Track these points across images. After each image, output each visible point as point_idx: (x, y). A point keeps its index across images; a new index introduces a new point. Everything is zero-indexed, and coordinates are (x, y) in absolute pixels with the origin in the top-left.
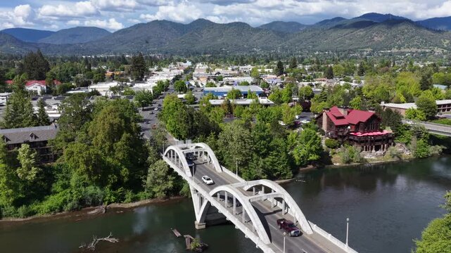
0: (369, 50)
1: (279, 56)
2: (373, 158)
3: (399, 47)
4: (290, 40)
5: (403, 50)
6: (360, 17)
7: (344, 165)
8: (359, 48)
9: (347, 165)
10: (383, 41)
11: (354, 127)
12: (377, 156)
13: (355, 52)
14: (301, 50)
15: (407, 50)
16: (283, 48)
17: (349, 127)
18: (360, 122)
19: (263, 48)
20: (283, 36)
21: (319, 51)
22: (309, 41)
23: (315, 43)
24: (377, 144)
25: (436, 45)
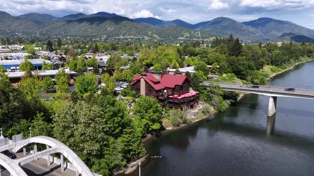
0: (105, 36)
1: (40, 39)
2: (193, 117)
3: (124, 35)
4: (46, 28)
5: (126, 37)
6: (96, 14)
7: (176, 128)
8: (98, 35)
9: (178, 128)
10: (113, 31)
11: (170, 90)
12: (195, 114)
13: (96, 38)
14: (56, 35)
15: (129, 37)
16: (41, 33)
17: (165, 91)
18: (176, 85)
19: (23, 33)
20: (40, 24)
21: (71, 36)
22: (61, 28)
23: (66, 31)
24: (192, 103)
25: (145, 34)
